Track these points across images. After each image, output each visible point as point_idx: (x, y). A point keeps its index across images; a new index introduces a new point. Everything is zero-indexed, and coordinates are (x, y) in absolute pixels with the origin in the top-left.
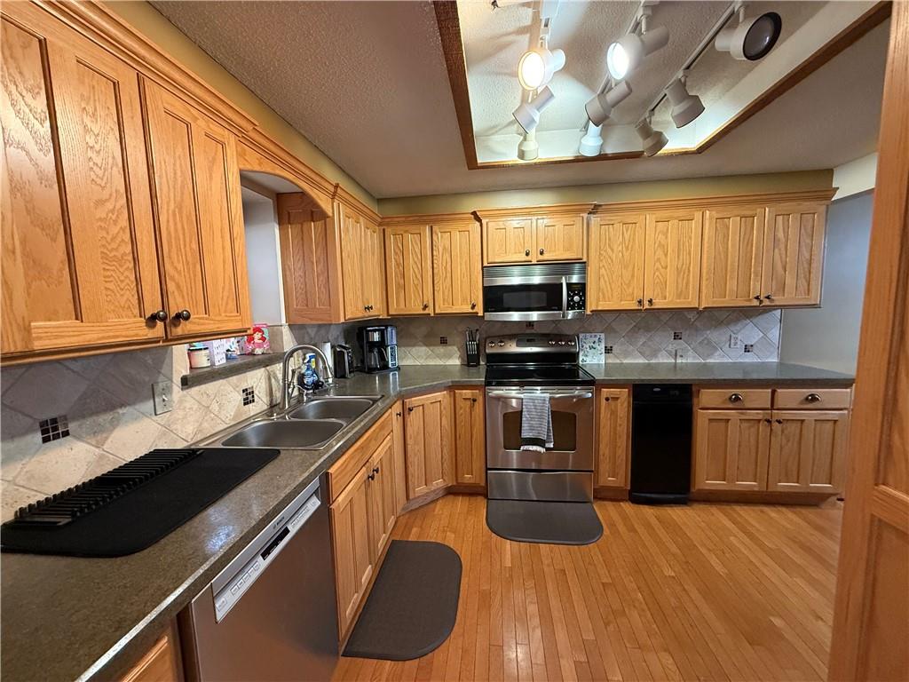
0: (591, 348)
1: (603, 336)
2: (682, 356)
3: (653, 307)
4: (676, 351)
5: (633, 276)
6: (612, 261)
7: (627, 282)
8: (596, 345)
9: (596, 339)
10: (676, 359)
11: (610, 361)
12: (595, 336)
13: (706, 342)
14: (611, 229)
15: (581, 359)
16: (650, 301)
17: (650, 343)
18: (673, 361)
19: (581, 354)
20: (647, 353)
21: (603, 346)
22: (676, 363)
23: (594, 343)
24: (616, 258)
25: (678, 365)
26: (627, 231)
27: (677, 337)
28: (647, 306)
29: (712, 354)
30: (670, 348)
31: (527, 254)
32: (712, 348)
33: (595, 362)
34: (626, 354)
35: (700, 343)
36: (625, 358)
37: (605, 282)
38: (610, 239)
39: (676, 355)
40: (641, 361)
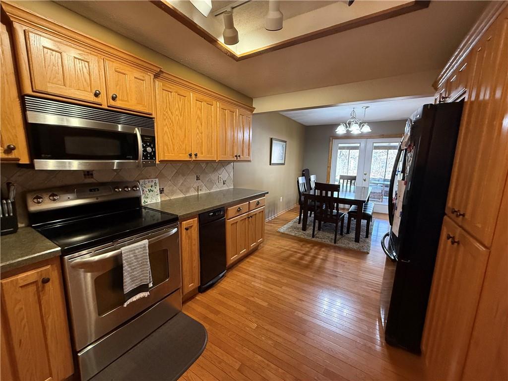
0: (150, 191)
1: (157, 180)
2: (201, 190)
3: (197, 159)
4: (198, 187)
5: (185, 136)
6: (172, 121)
7: (182, 140)
8: (153, 189)
9: (153, 184)
10: (198, 192)
11: (163, 199)
12: (152, 181)
13: (210, 181)
14: (170, 95)
15: (143, 201)
16: (196, 155)
17: (185, 183)
18: (197, 193)
19: (143, 197)
20: (184, 190)
21: (158, 188)
22: (198, 195)
23: (152, 187)
24: (175, 119)
25: (199, 196)
26: (180, 101)
27: (198, 179)
28: (194, 158)
29: (212, 187)
30: (195, 186)
31: (97, 95)
32: (211, 183)
33: (154, 201)
34: (173, 193)
35: (208, 181)
36: (172, 195)
37: (168, 138)
38: (169, 104)
39: (198, 190)
40: (181, 196)
